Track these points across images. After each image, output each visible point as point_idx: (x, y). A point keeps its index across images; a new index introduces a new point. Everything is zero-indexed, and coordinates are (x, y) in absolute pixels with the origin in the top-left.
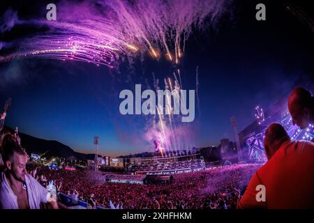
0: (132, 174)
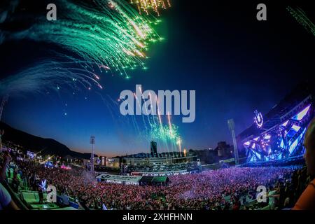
0: (128, 174)
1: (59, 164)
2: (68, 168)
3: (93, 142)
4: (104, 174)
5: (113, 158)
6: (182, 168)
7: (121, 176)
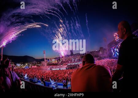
0: (61, 65)
1: (31, 66)
2: (35, 67)
3: (44, 53)
4: (51, 67)
5: (54, 59)
7: (58, 66)
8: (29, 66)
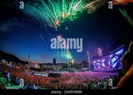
0: (43, 72)
1: (15, 66)
2: (19, 68)
3: (29, 57)
4: (33, 71)
5: (37, 64)
6: (66, 70)
7: (40, 72)
8: (13, 65)
